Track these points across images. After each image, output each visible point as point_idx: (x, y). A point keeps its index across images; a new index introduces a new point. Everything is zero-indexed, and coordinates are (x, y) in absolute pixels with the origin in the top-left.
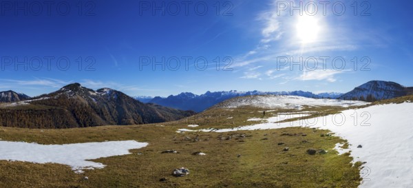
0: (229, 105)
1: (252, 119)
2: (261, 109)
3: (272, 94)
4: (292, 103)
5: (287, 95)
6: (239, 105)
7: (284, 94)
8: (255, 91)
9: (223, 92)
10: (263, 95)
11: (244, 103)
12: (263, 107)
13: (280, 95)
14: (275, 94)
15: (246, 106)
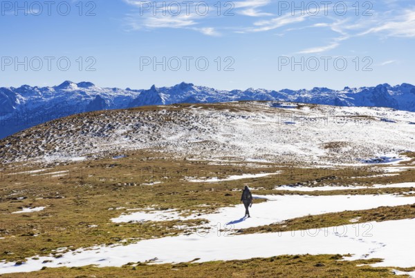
0: (50, 149)
1: (138, 216)
2: (202, 168)
3: (263, 98)
4: (356, 139)
5: (337, 102)
6: (99, 147)
7: (322, 99)
8: (184, 87)
9: (24, 90)
10: (217, 103)
11: (121, 141)
12: (215, 159)
13: (300, 103)
14: (276, 101)
15: (128, 154)
